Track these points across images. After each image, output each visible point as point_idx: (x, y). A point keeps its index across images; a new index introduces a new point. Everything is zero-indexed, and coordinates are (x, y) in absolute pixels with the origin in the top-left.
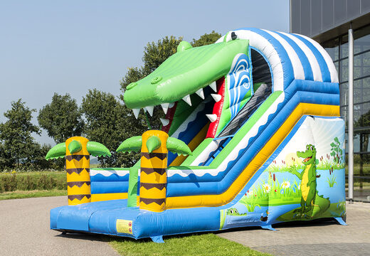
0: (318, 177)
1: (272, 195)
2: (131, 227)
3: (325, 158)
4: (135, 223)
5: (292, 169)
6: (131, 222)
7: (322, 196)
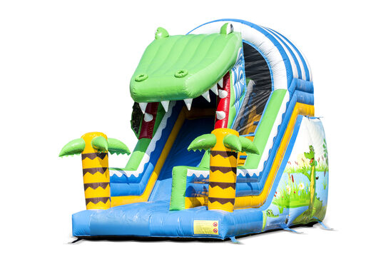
0: (317, 178)
1: (292, 197)
2: (217, 228)
3: (321, 159)
4: (221, 223)
5: (303, 171)
6: (217, 222)
7: (319, 199)
